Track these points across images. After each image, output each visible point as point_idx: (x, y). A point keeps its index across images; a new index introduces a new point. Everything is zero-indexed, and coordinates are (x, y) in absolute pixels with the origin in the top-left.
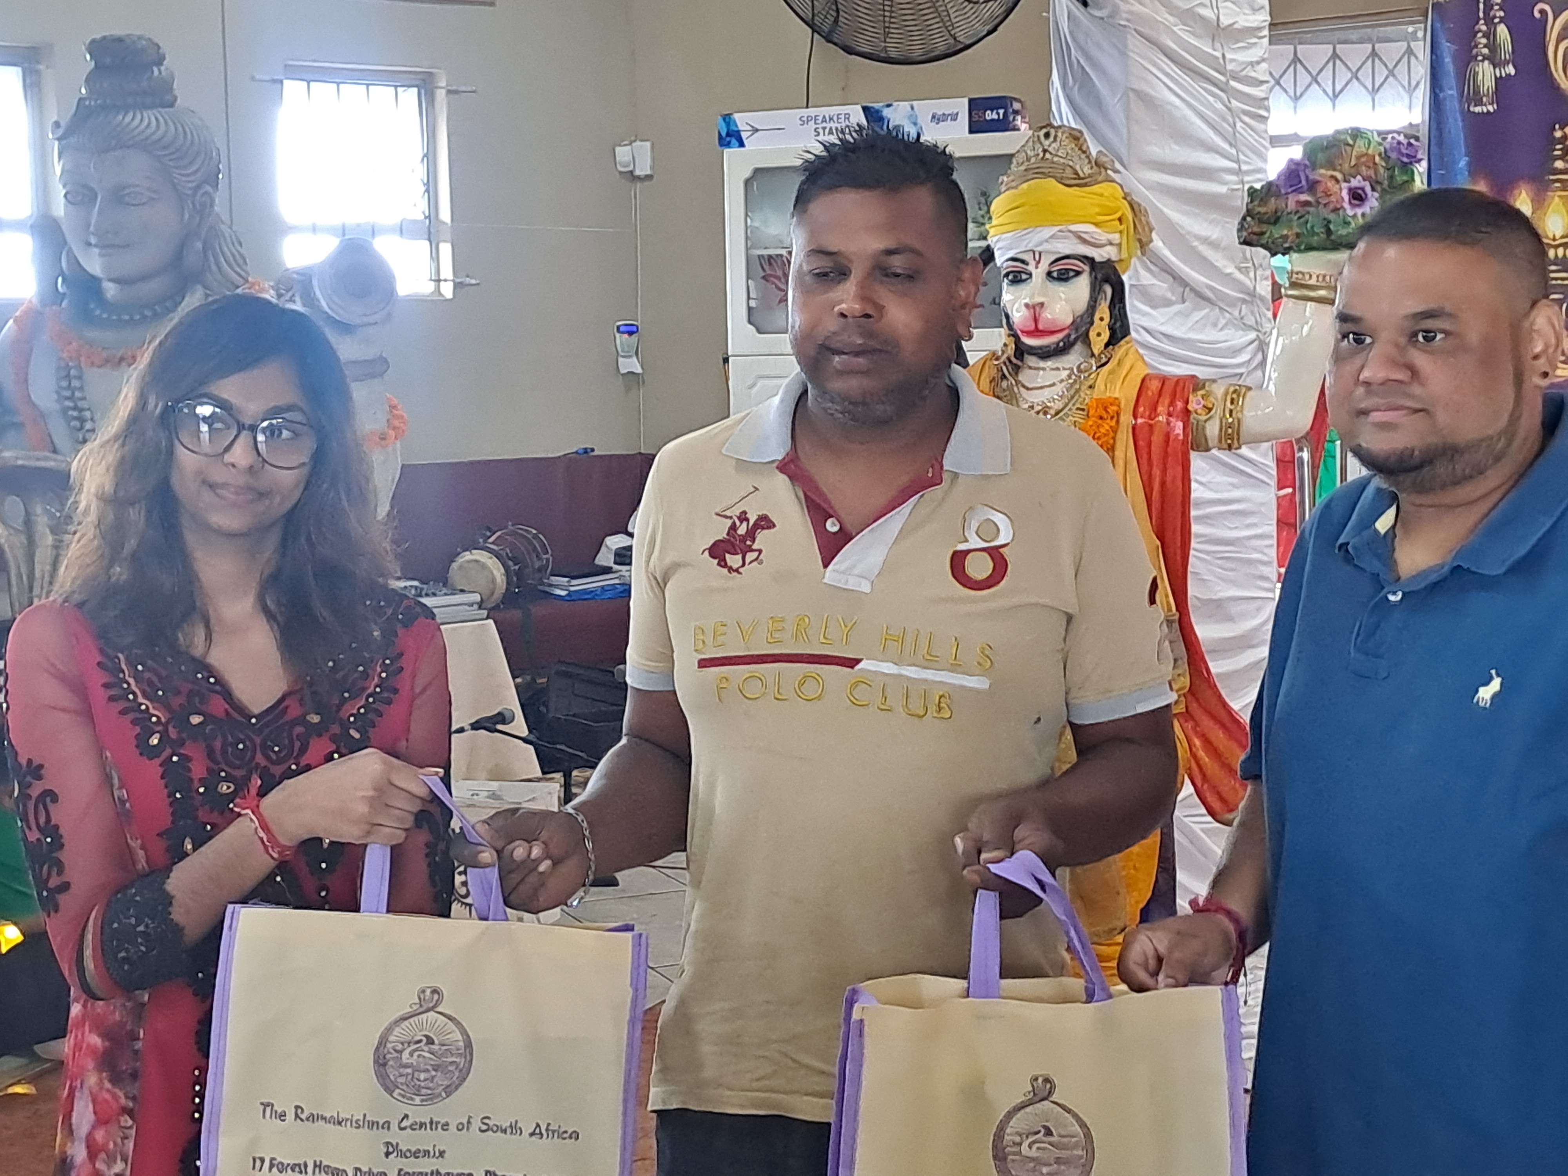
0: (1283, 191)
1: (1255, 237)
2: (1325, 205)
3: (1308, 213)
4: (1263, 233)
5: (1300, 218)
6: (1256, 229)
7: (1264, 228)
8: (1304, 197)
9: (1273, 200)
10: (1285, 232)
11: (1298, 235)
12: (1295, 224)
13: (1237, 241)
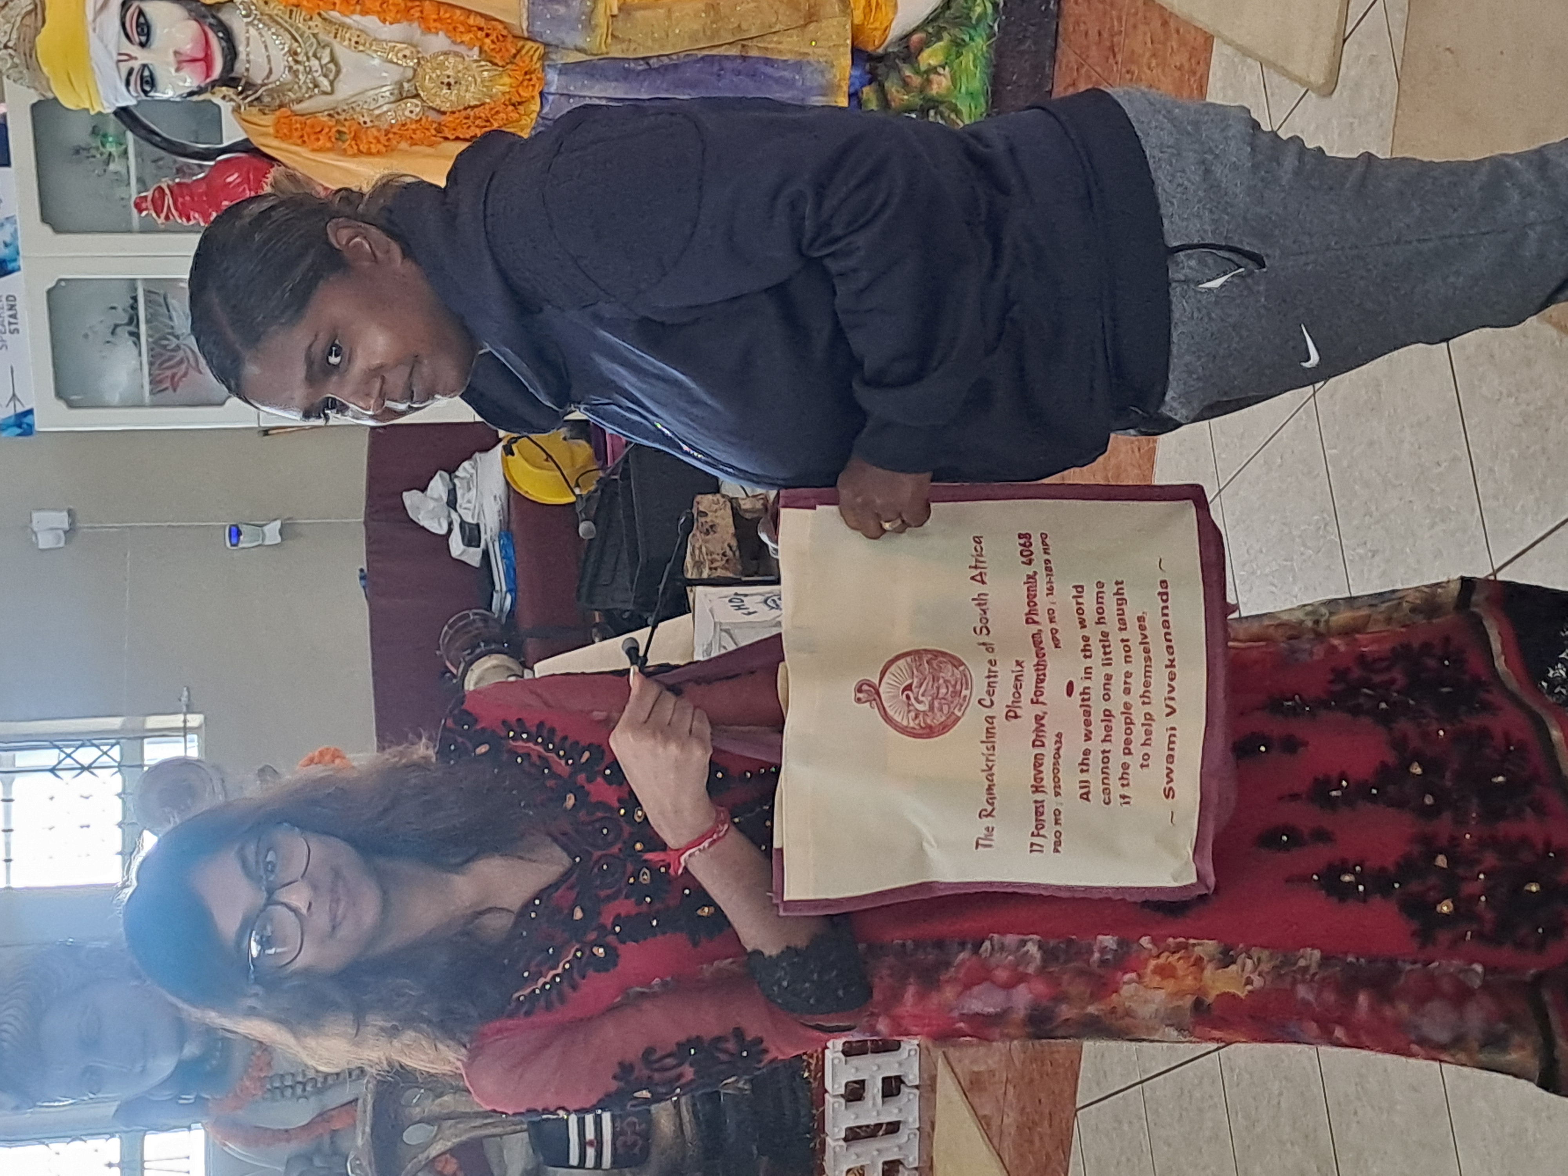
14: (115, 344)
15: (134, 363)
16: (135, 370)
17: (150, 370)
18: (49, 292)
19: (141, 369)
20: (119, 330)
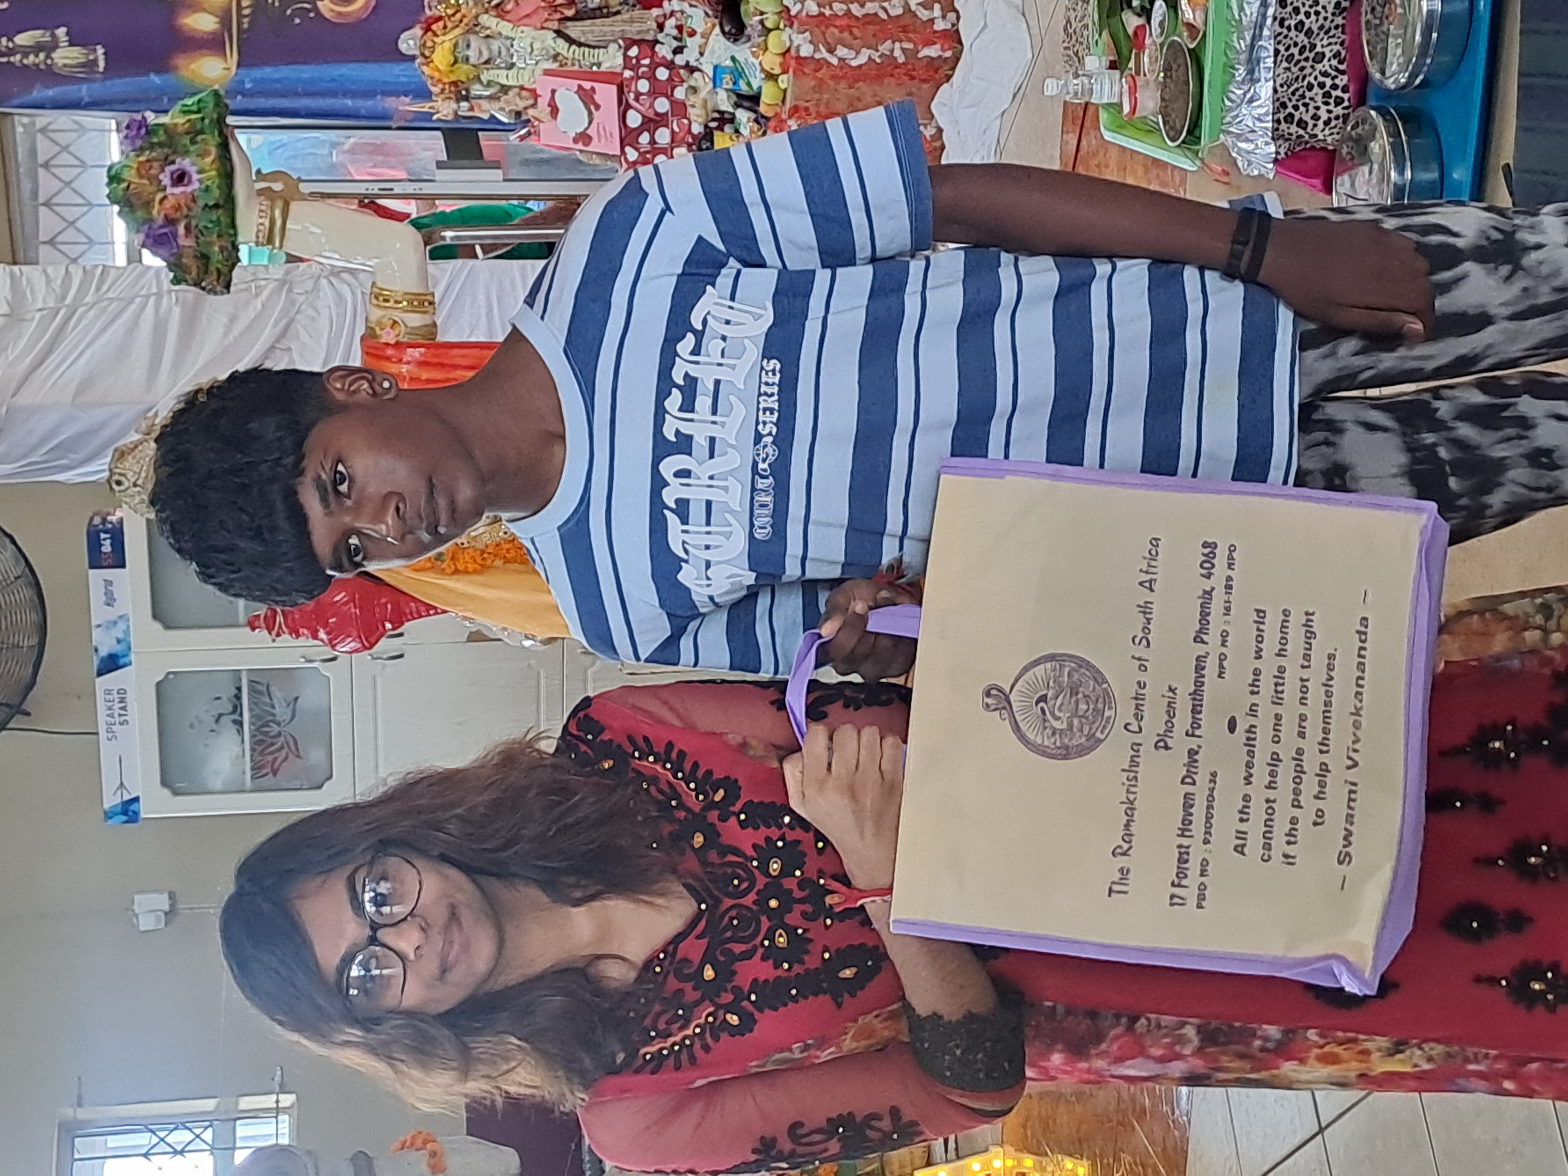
0: (175, 251)
1: (222, 278)
2: (189, 209)
3: (197, 226)
4: (218, 270)
5: (203, 235)
6: (215, 276)
7: (212, 268)
8: (181, 230)
9: (184, 260)
10: (216, 249)
11: (219, 236)
12: (209, 239)
13: (226, 296)
14: (219, 733)
15: (237, 750)
16: (237, 757)
17: (252, 756)
18: (158, 684)
19: (244, 756)
20: (223, 719)
